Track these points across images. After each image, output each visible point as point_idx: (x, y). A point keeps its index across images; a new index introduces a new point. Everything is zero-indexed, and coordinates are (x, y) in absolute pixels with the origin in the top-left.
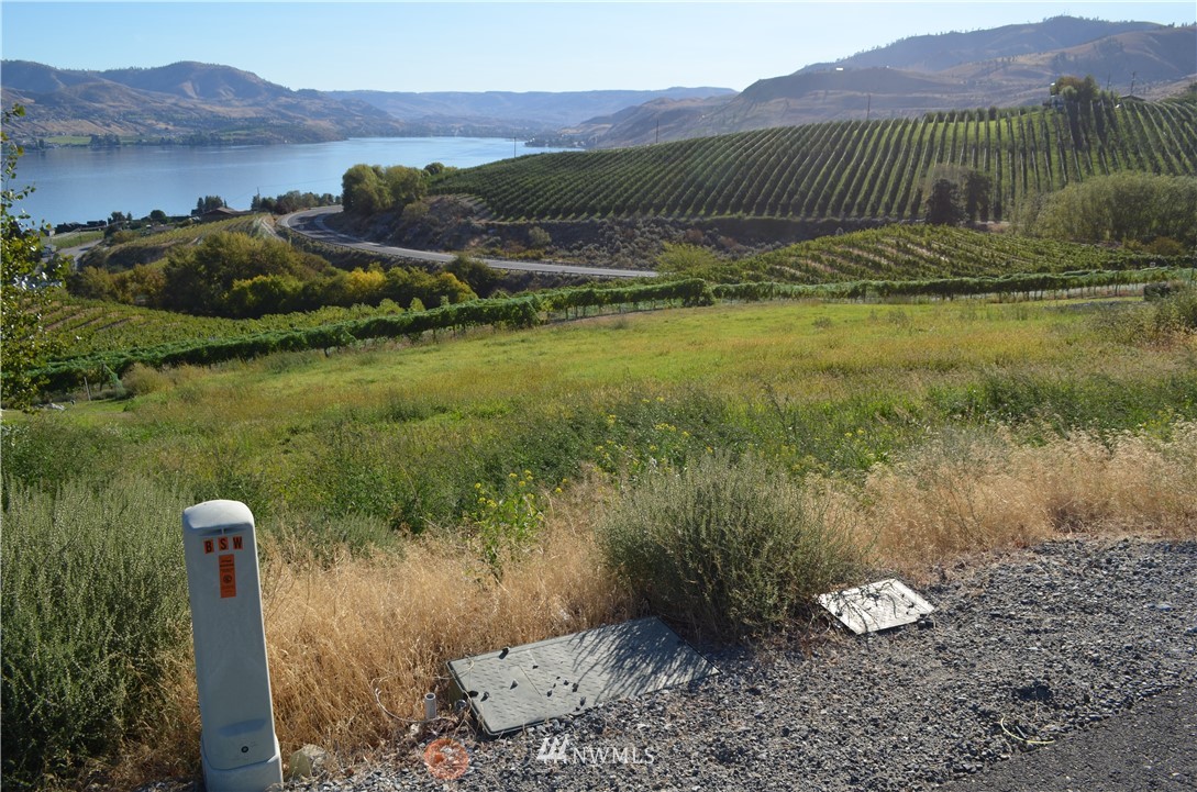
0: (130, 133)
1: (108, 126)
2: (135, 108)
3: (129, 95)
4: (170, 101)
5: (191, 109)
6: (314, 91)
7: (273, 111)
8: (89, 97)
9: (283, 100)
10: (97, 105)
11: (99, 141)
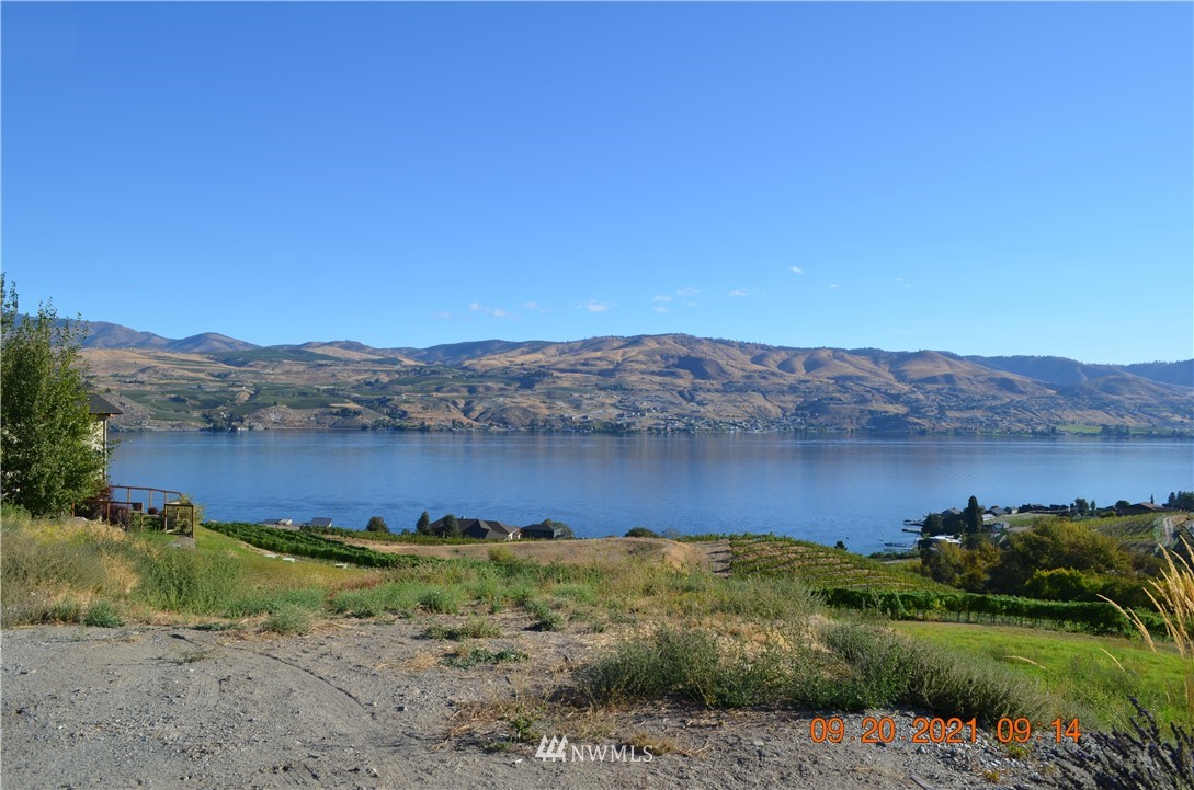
0: (1144, 424)
1: (1122, 417)
2: (1153, 401)
3: (1149, 388)
4: (1190, 394)
8: (1108, 389)
10: (1114, 397)
11: (1110, 431)
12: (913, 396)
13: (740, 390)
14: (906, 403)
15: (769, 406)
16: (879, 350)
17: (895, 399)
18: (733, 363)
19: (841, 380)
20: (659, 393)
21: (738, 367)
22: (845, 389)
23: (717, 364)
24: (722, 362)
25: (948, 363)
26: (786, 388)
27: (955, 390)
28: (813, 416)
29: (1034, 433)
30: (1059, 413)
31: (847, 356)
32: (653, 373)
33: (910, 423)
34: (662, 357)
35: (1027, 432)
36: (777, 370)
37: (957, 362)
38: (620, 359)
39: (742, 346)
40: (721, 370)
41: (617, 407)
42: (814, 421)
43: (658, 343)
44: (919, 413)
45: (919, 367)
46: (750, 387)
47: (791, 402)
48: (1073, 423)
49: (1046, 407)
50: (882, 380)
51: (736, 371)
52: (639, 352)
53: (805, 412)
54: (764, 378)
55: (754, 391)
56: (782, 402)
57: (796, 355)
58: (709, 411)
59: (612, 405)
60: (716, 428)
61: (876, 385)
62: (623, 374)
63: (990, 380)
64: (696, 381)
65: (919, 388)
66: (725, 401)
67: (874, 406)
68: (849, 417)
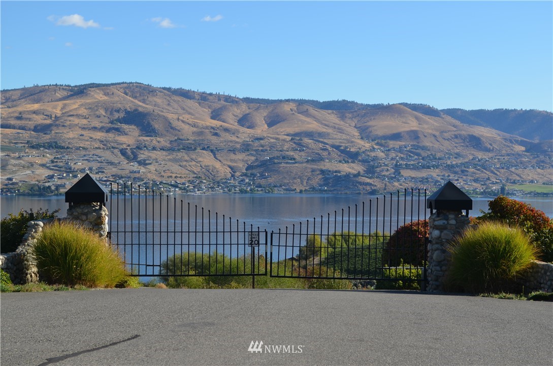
12: (373, 154)
13: (188, 148)
14: (364, 161)
15: (218, 165)
17: (353, 157)
18: (186, 117)
19: (300, 137)
20: (98, 152)
23: (166, 119)
24: (170, 116)
26: (238, 146)
28: (262, 176)
31: (312, 110)
32: (95, 128)
33: (360, 183)
34: (106, 110)
36: (234, 126)
38: (58, 112)
39: (203, 97)
40: (170, 127)
41: (48, 168)
43: (106, 94)
45: (385, 123)
47: (241, 161)
49: (507, 166)
50: (344, 137)
51: (186, 127)
52: (82, 105)
53: (254, 171)
54: (216, 134)
55: (204, 149)
56: (231, 160)
57: (259, 108)
58: (150, 173)
59: (43, 165)
61: (337, 143)
62: (61, 130)
64: (141, 138)
65: (381, 145)
66: (170, 160)
67: (327, 165)
68: (300, 177)
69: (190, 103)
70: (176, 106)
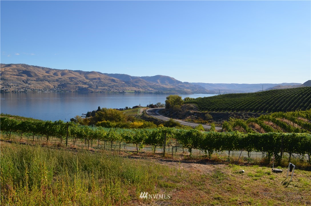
0: (144, 90)
1: (139, 89)
2: (146, 85)
3: (145, 82)
4: (154, 84)
5: (158, 86)
6: (187, 82)
7: (177, 87)
8: (136, 82)
9: (180, 84)
10: (137, 84)
11: (137, 92)
12: (90, 83)
13: (42, 80)
14: (88, 85)
15: (50, 85)
16: (81, 71)
17: (85, 83)
18: (40, 73)
19: (71, 79)
20: (16, 81)
21: (41, 74)
22: (72, 81)
23: (35, 73)
24: (36, 72)
25: (99, 75)
26: (55, 80)
27: (101, 81)
28: (63, 88)
29: (119, 92)
30: (125, 88)
31: (73, 72)
32: (14, 75)
33: (89, 90)
34: (17, 70)
35: (117, 92)
36: (53, 75)
37: (101, 75)
38: (3, 71)
39: (43, 68)
40: (36, 75)
41: (2, 85)
42: (63, 89)
43: (16, 66)
44: (91, 87)
45: (92, 76)
46: (45, 80)
47: (56, 84)
48: (128, 90)
49: (122, 86)
50: (82, 79)
52: (10, 69)
53: (60, 87)
54: (49, 77)
55: (46, 81)
56: (54, 84)
57: (58, 71)
58: (32, 86)
60: (34, 91)
61: (80, 80)
62: (4, 75)
63: (109, 79)
64: (28, 78)
65: (92, 81)
66: (37, 83)
67: (80, 85)
68: (73, 88)
69: (40, 69)
70: (36, 70)
